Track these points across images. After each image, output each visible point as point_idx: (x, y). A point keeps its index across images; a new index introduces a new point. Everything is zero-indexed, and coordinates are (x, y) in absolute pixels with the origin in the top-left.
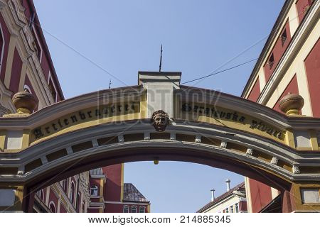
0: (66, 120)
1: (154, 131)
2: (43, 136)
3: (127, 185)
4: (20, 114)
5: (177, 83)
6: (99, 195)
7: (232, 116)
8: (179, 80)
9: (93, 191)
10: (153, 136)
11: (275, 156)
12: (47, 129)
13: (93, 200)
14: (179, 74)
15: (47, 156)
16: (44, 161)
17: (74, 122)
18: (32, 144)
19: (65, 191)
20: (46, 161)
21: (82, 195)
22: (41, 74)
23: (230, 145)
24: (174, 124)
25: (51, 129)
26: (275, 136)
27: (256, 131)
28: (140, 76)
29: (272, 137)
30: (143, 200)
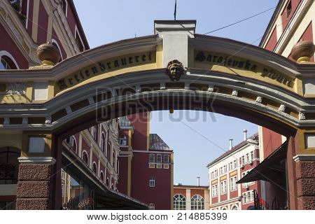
0: (87, 72)
1: (169, 81)
2: (66, 87)
3: (152, 135)
4: (44, 66)
5: (192, 32)
6: (127, 144)
7: (244, 65)
8: (194, 29)
9: (122, 141)
10: (168, 86)
11: (283, 104)
12: (70, 80)
13: (122, 149)
14: (194, 22)
15: (71, 106)
16: (69, 111)
17: (94, 73)
18: (57, 95)
19: (97, 141)
20: (71, 111)
21: (112, 144)
22: (67, 28)
23: (241, 94)
24: (188, 73)
25: (74, 80)
26: (285, 84)
27: (267, 79)
28: (156, 24)
29: (282, 85)
30: (167, 149)
